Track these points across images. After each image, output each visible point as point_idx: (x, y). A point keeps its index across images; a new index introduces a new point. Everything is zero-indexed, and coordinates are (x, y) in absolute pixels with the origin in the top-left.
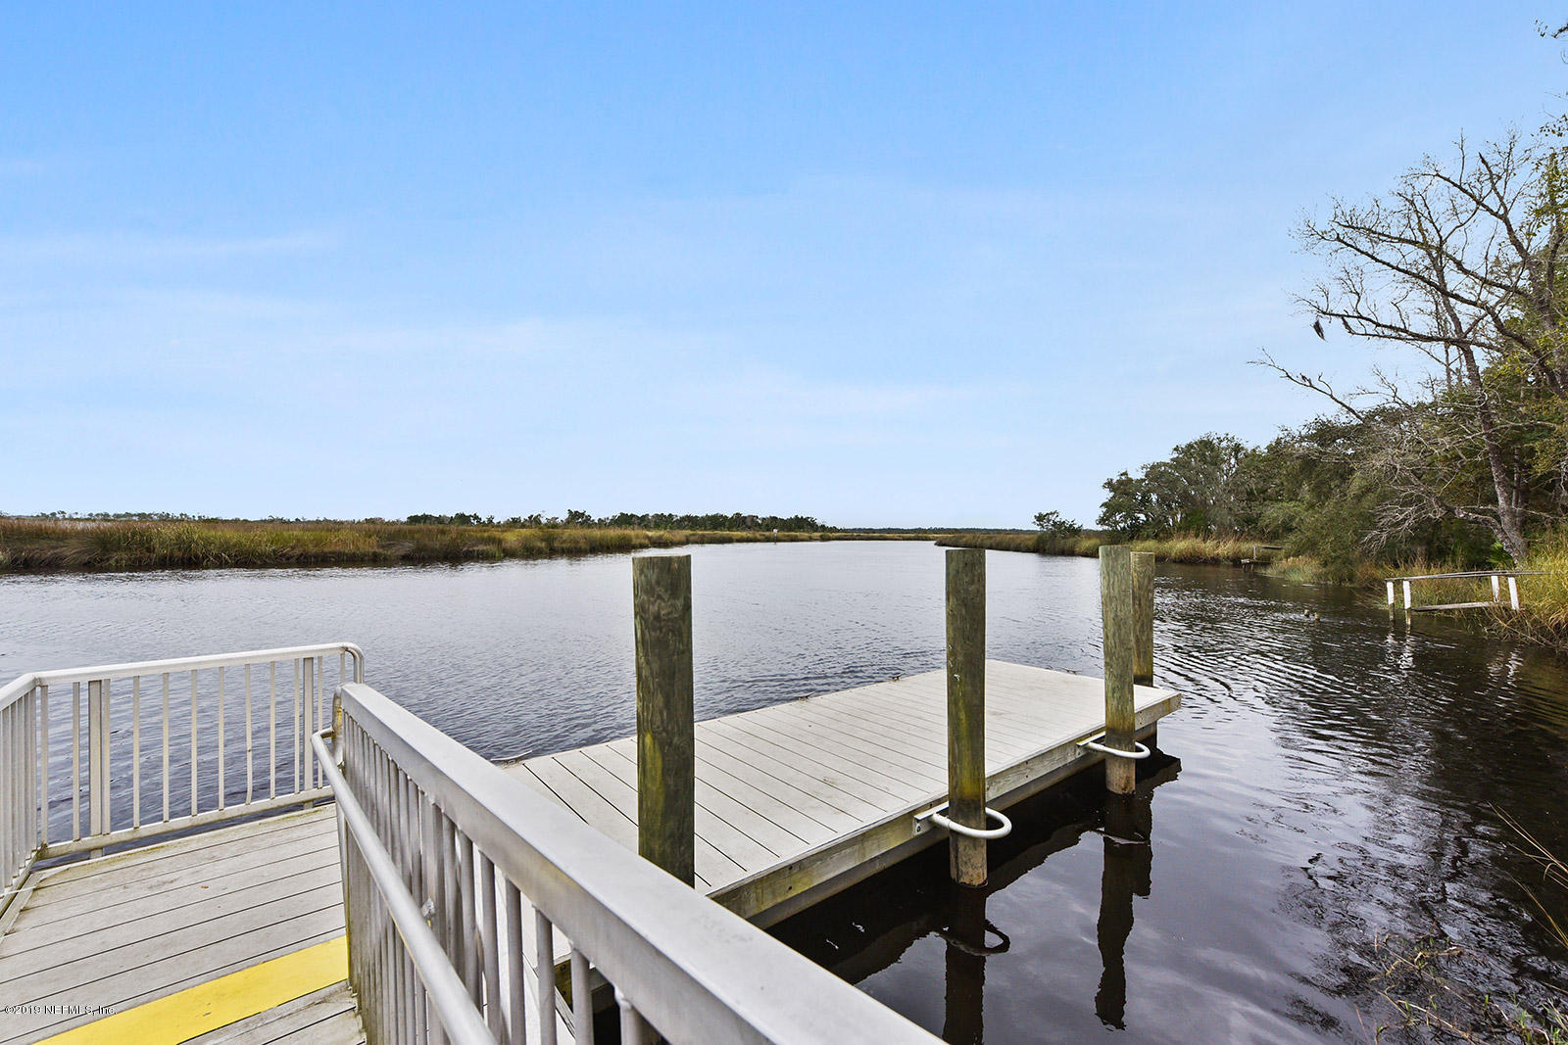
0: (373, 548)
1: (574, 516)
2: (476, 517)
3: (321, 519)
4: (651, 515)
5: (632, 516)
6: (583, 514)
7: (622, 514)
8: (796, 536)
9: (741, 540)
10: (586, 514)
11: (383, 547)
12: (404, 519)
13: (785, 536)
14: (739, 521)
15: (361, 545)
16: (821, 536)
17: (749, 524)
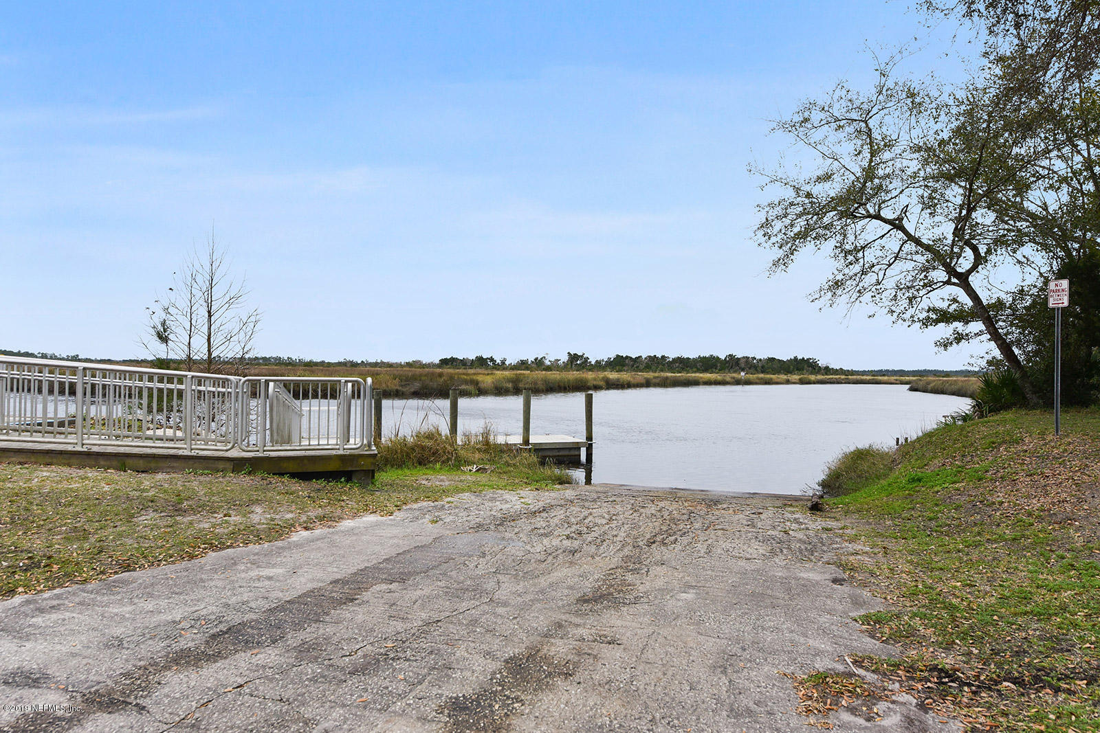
0: (396, 386)
1: (573, 358)
2: (492, 359)
3: (379, 361)
4: (644, 357)
5: (627, 357)
6: (582, 356)
7: (618, 356)
8: (771, 379)
9: (709, 383)
10: (585, 356)
11: (402, 386)
12: (437, 361)
13: (758, 378)
14: (732, 363)
15: (389, 384)
16: (800, 379)
17: (743, 365)
